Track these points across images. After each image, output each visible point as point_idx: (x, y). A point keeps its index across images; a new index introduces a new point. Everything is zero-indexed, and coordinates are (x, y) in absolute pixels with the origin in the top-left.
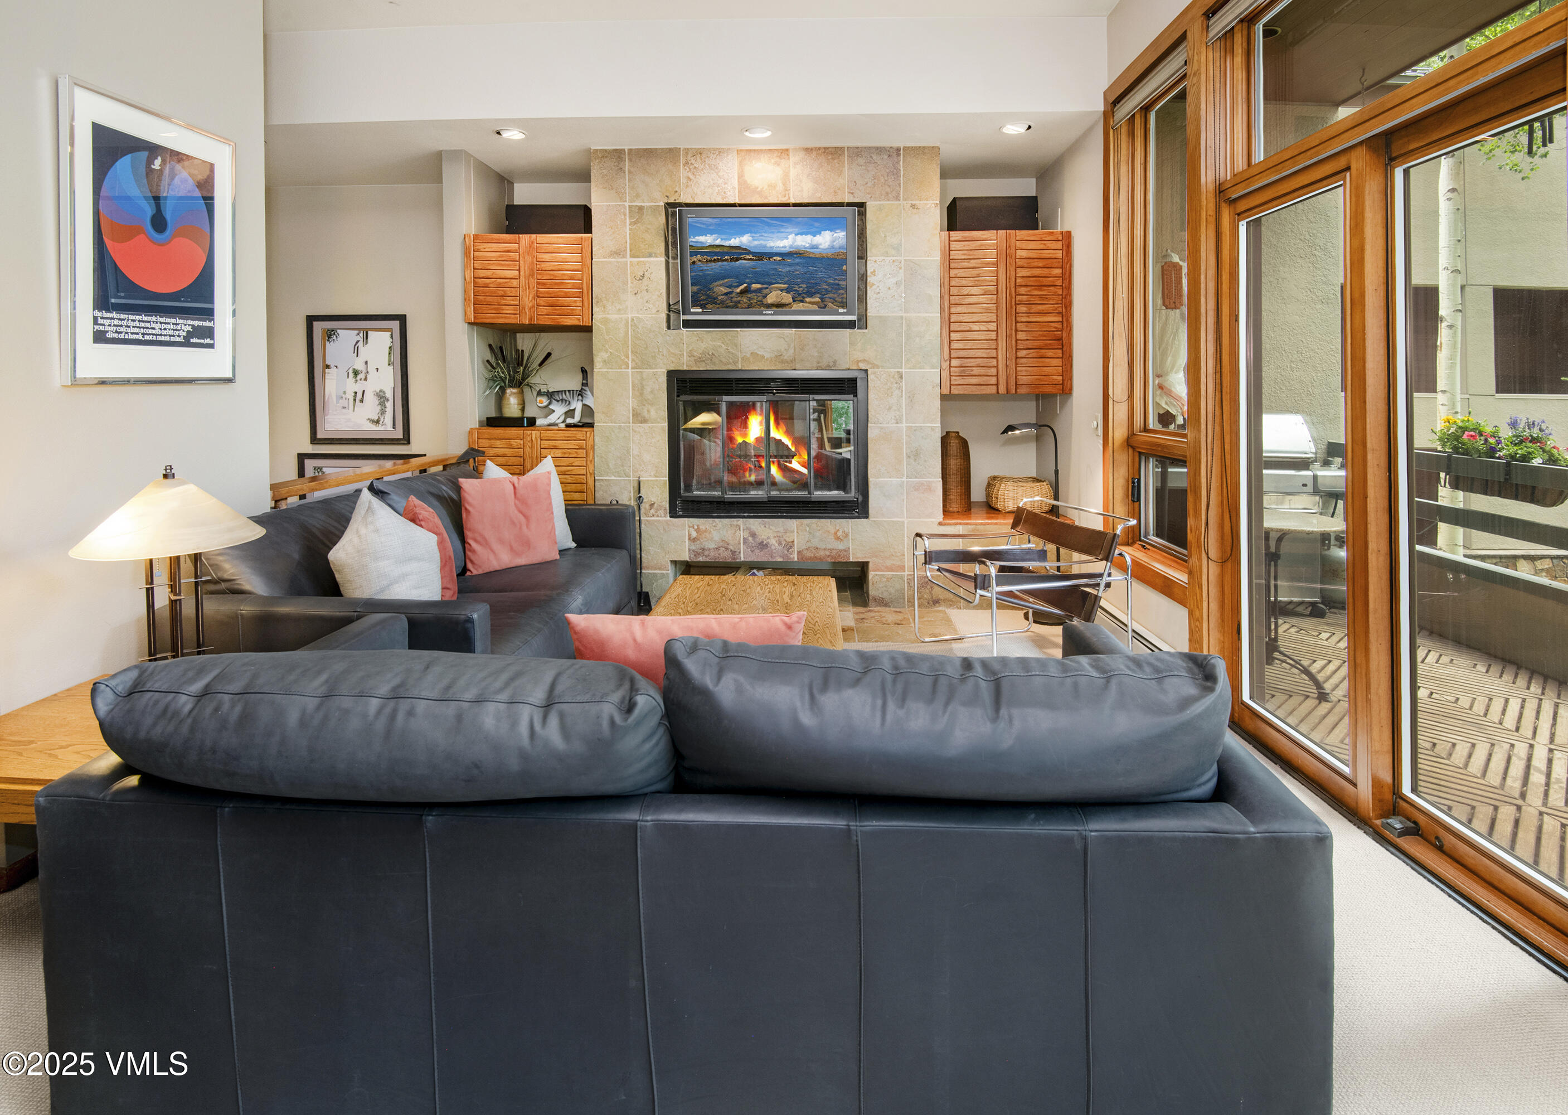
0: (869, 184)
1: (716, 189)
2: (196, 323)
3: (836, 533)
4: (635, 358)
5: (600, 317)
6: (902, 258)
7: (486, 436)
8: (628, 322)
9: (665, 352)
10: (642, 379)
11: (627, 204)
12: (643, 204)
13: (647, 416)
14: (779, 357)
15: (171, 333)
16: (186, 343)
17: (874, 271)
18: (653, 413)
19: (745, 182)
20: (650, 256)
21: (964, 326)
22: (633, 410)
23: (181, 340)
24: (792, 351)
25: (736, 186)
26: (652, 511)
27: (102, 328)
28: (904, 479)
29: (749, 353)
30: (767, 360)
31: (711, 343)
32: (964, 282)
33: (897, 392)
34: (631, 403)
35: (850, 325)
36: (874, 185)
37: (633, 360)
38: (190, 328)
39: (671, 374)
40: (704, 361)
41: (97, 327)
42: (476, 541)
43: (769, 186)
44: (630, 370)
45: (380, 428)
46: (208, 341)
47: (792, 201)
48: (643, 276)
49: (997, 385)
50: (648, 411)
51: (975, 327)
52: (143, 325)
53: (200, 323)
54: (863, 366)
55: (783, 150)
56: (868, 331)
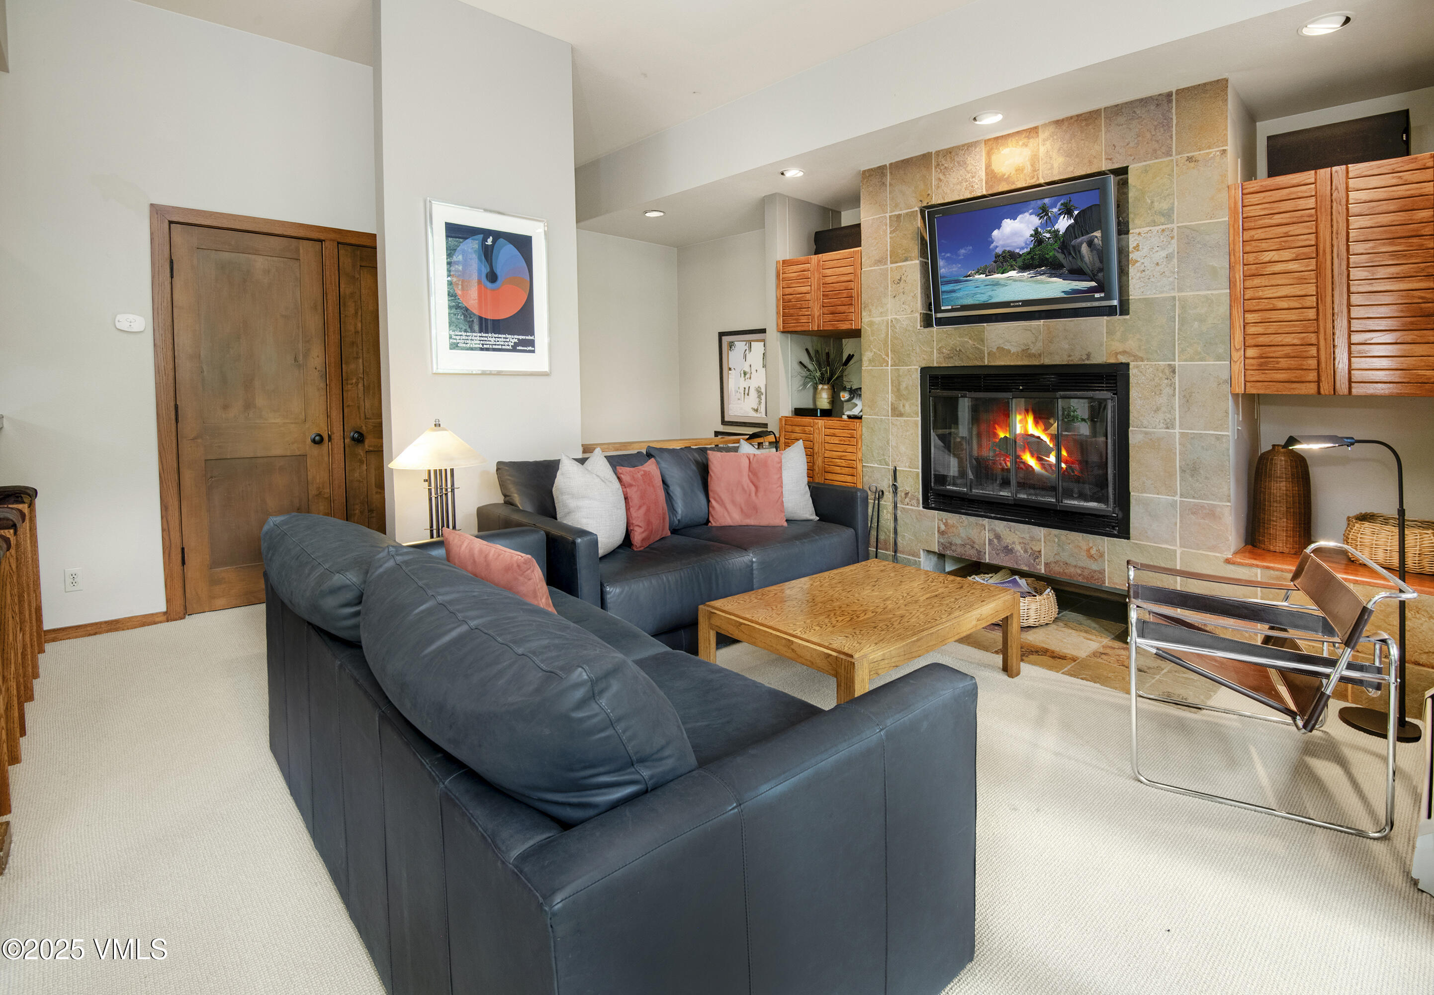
0: (1131, 145)
1: (965, 184)
2: (521, 337)
3: (1088, 550)
4: (893, 356)
5: (867, 320)
6: (1174, 226)
7: (790, 423)
8: (888, 324)
9: (918, 350)
11: (888, 215)
12: (900, 213)
13: (902, 411)
14: (1025, 352)
15: (502, 343)
16: (514, 349)
17: (1138, 245)
18: (907, 407)
19: (993, 171)
20: (906, 260)
21: (1264, 304)
22: (892, 405)
23: (510, 347)
24: (1039, 344)
25: (984, 178)
26: (907, 500)
27: (455, 341)
28: (1177, 498)
29: (996, 348)
30: (1014, 354)
31: (958, 339)
32: (1264, 245)
33: (1167, 390)
34: (890, 397)
35: (1110, 311)
36: (1138, 144)
37: (892, 358)
38: (516, 341)
39: (924, 370)
40: (952, 357)
41: (451, 340)
42: (715, 500)
43: (1016, 170)
44: (889, 368)
45: (758, 415)
46: (530, 348)
47: (1042, 181)
48: (900, 280)
49: (1319, 382)
50: (903, 406)
52: (482, 339)
53: (524, 337)
54: (1123, 359)
55: (1031, 129)
56: (1127, 317)
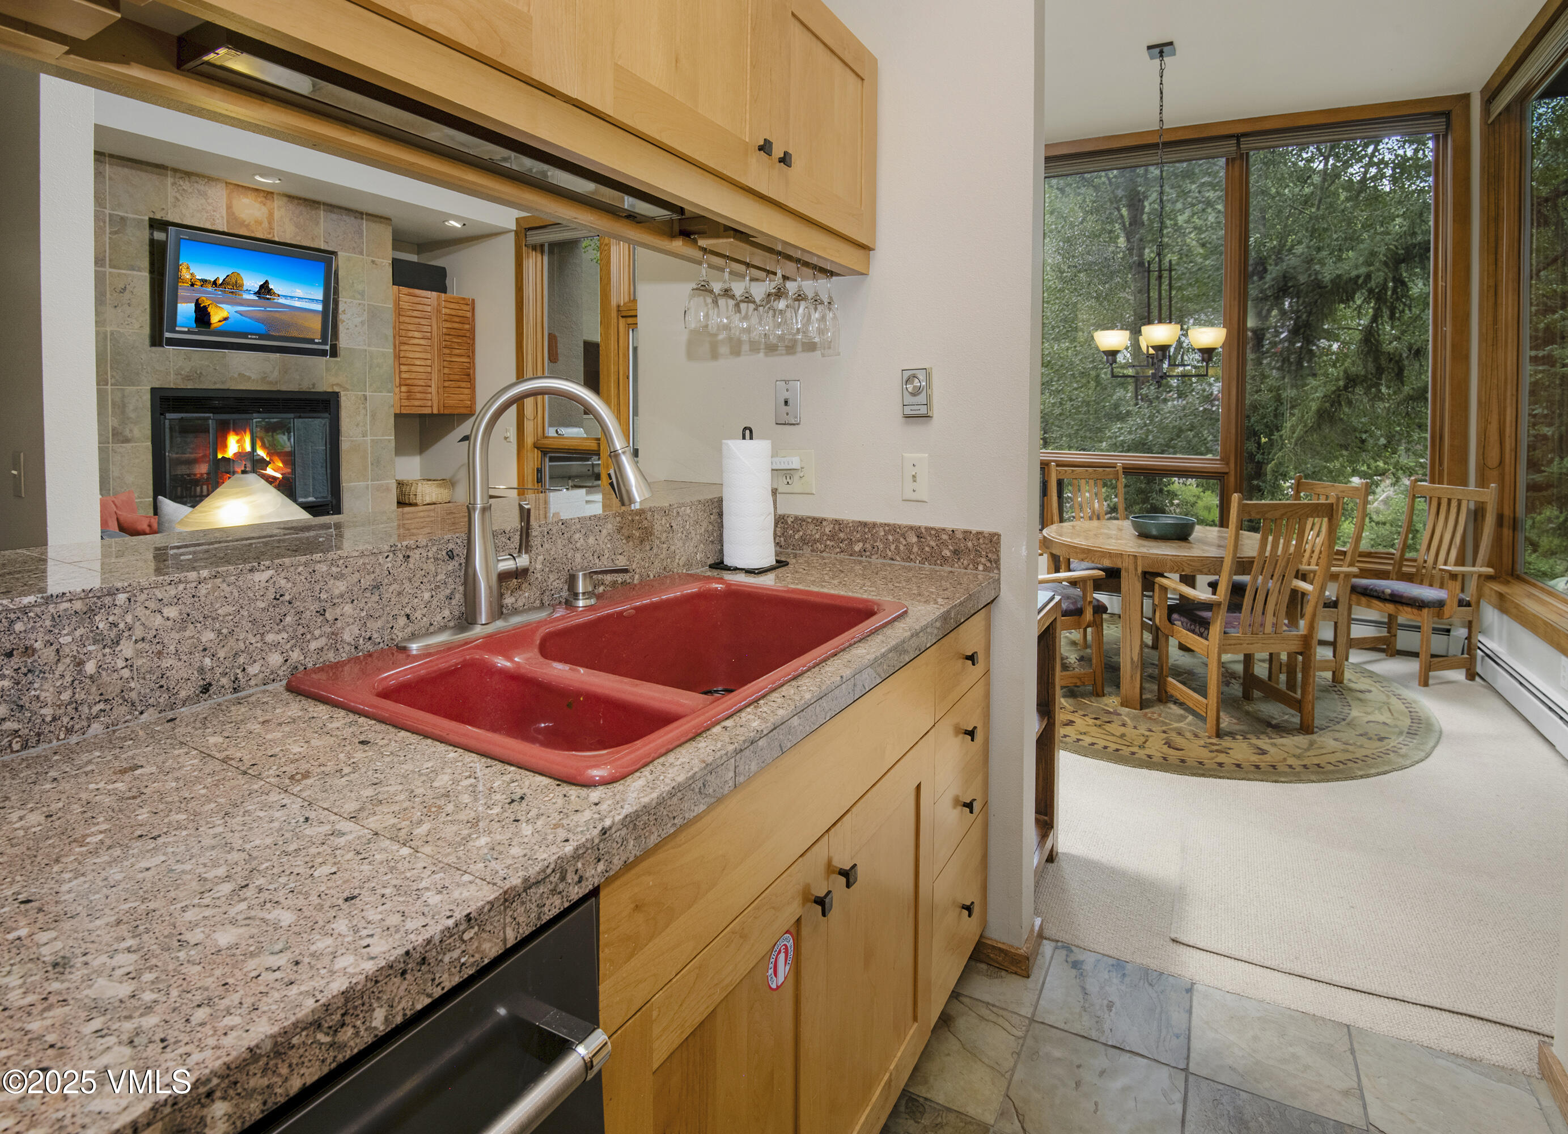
0: (340, 238)
1: (205, 214)
4: (115, 375)
6: (366, 303)
8: (106, 337)
9: (148, 369)
10: (123, 396)
11: (107, 212)
12: (125, 215)
13: (129, 436)
14: (264, 378)
17: (345, 310)
18: (135, 432)
19: (234, 213)
20: (132, 268)
21: (409, 361)
22: (113, 430)
24: (276, 373)
25: (225, 215)
28: (370, 482)
29: (236, 374)
30: (253, 379)
31: (198, 362)
32: (410, 327)
33: (363, 412)
34: (111, 421)
35: (323, 353)
36: (344, 239)
37: (113, 376)
39: (153, 390)
40: (191, 380)
43: (255, 221)
44: (109, 387)
47: (277, 239)
48: (125, 289)
49: (432, 406)
50: (131, 430)
51: (418, 362)
54: (336, 389)
55: (268, 191)
56: (338, 359)
